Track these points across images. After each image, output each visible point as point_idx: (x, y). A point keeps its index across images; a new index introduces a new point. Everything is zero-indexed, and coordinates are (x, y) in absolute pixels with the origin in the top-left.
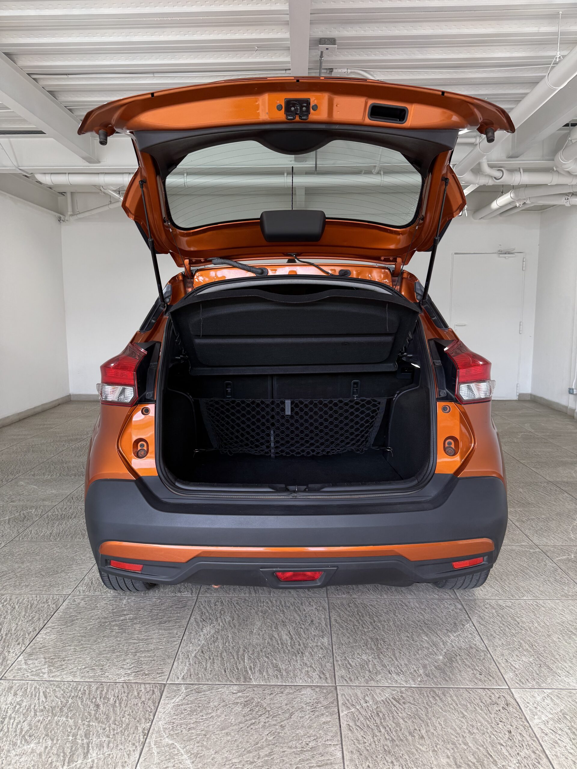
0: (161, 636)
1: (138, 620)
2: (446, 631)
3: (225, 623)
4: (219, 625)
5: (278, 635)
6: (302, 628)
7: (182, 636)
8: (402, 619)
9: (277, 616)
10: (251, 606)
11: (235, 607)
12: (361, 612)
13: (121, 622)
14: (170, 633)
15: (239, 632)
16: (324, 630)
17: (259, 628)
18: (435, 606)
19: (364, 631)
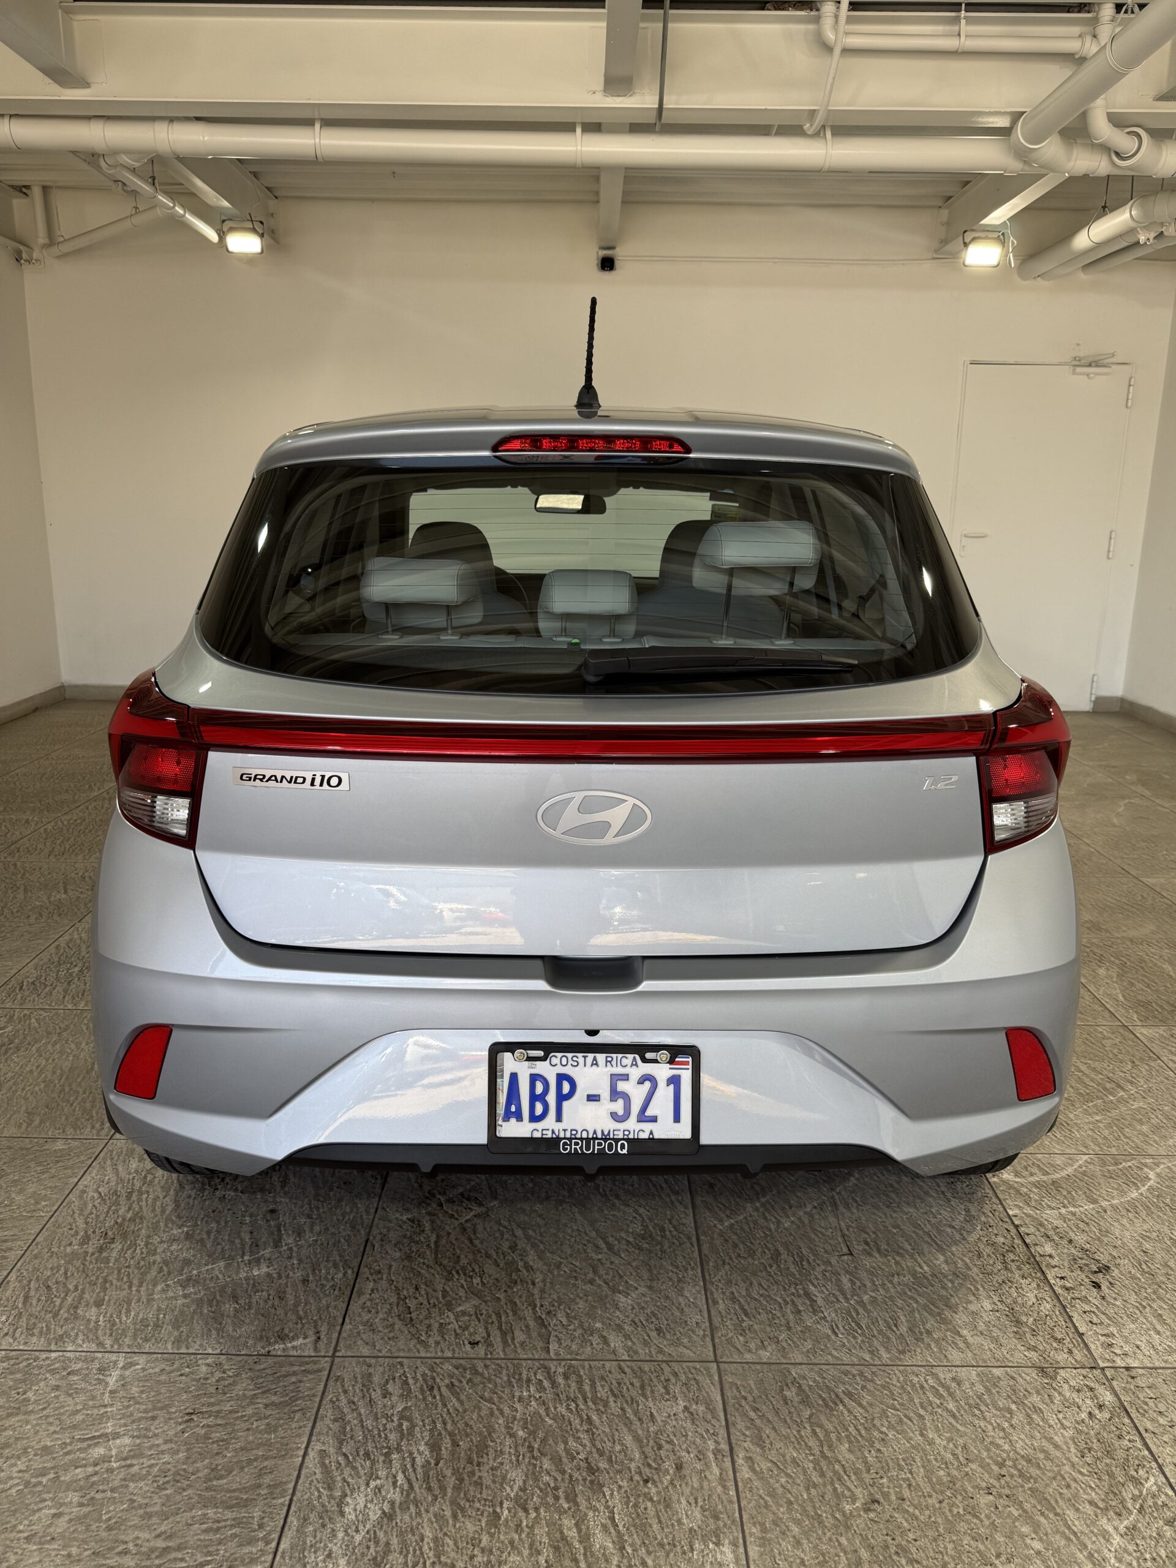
0: (211, 1536)
1: (147, 1463)
2: (1089, 1509)
3: (412, 1475)
4: (395, 1483)
5: (579, 1531)
6: (651, 1500)
7: (275, 1536)
8: (949, 1456)
9: (572, 1443)
10: (490, 1401)
11: (445, 1405)
12: (821, 1426)
13: (90, 1469)
14: (238, 1523)
15: (455, 1516)
16: (720, 1507)
17: (517, 1500)
18: (1035, 1399)
19: (844, 1514)
